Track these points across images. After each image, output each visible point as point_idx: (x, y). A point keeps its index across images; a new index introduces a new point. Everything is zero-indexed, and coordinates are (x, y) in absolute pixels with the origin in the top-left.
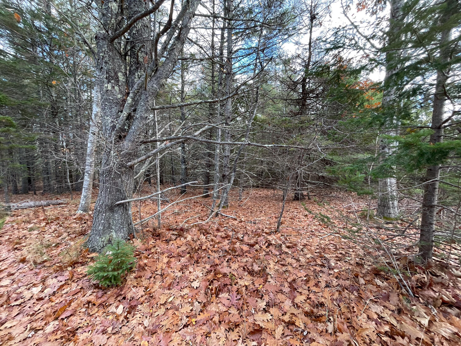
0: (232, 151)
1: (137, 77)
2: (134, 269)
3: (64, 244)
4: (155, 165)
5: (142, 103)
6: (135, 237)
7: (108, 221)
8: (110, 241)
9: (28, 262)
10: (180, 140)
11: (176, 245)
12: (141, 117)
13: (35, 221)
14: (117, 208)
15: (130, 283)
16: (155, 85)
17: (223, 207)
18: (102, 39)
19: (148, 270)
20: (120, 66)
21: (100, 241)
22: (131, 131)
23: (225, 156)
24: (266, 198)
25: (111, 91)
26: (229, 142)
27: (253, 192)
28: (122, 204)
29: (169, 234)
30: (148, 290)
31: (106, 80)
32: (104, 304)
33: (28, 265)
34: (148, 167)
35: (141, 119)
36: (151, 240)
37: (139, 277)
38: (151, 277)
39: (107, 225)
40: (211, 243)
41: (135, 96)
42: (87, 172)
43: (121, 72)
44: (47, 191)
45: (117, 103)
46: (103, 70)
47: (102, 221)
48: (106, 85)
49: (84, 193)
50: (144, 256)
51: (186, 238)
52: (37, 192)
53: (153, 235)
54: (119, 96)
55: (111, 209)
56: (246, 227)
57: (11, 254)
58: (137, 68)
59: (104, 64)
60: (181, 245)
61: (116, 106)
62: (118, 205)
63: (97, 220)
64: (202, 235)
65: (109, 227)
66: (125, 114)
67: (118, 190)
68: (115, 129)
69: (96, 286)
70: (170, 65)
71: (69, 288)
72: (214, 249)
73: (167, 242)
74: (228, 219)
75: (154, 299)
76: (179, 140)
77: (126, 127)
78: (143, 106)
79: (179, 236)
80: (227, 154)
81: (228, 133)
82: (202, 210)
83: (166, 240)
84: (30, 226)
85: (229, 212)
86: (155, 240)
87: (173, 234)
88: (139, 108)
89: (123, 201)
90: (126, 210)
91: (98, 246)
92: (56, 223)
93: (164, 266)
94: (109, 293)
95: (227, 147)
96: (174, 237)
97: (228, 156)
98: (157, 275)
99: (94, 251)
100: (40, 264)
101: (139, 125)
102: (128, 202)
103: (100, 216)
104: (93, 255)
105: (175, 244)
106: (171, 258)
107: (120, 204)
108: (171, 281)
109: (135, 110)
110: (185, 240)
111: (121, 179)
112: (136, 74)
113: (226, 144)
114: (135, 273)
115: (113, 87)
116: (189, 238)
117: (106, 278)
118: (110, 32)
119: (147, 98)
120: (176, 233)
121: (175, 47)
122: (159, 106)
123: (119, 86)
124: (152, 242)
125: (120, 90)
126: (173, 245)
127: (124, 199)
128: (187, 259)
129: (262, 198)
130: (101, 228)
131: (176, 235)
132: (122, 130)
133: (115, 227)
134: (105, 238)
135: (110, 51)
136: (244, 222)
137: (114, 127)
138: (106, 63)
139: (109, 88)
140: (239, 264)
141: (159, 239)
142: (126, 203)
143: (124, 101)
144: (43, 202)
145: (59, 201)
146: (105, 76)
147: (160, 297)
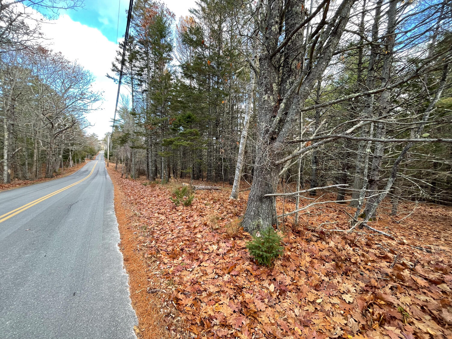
0: (386, 151)
1: (288, 84)
2: (280, 257)
3: (226, 220)
4: (296, 164)
5: (294, 107)
6: (278, 227)
7: (258, 209)
8: (258, 226)
9: (208, 226)
10: (329, 139)
11: (318, 248)
12: (292, 119)
13: (207, 199)
14: (265, 199)
15: (277, 268)
16: (307, 88)
17: (370, 220)
18: (264, 59)
19: (293, 263)
20: (274, 78)
21: (252, 224)
22: (281, 133)
23: (376, 157)
24: (445, 219)
25: (267, 100)
26: (383, 139)
27: (416, 207)
28: (269, 197)
29: (309, 234)
30: (294, 281)
31: (264, 92)
32: (259, 277)
33: (208, 228)
34: (290, 165)
35: (291, 121)
36: (291, 235)
37: (285, 266)
38: (295, 270)
39: (257, 212)
40: (362, 259)
41: (287, 101)
42: (238, 167)
43: (275, 82)
44: (209, 179)
45: (271, 110)
46: (262, 85)
47: (254, 209)
48: (264, 97)
49: (235, 184)
50: (287, 248)
51: (328, 243)
52: (204, 179)
53: (293, 230)
54: (273, 104)
55: (261, 199)
56: (413, 253)
57: (199, 218)
58: (289, 76)
59: (264, 79)
60: (323, 250)
61: (270, 113)
62: (266, 197)
63: (250, 207)
64: (347, 245)
65: (258, 215)
66: (278, 118)
67: (267, 184)
68: (269, 133)
69: (252, 260)
70: (324, 63)
71: (233, 254)
72: (367, 267)
73: (308, 241)
74: (379, 235)
75: (301, 292)
76: (327, 140)
77: (276, 130)
78: (294, 109)
79: (321, 239)
80: (378, 154)
81: (383, 128)
82: (337, 217)
83: (307, 239)
84: (205, 202)
85: (377, 226)
86: (296, 236)
87: (314, 235)
88: (291, 112)
89: (270, 195)
90: (272, 203)
91: (250, 228)
92: (218, 203)
93: (308, 265)
94: (262, 269)
95: (379, 146)
96: (315, 239)
97: (381, 157)
98: (302, 270)
99: (247, 231)
100: (215, 229)
101: (289, 128)
102: (274, 196)
103: (252, 204)
104: (246, 234)
105: (317, 246)
106: (313, 258)
107: (268, 196)
108: (317, 282)
109: (286, 114)
110: (327, 246)
111: (271, 175)
112: (288, 81)
113: (379, 141)
114: (280, 260)
115: (269, 97)
116: (332, 244)
117: (259, 256)
118: (270, 52)
119: (299, 101)
120: (317, 235)
121: (330, 44)
122: (308, 107)
123: (273, 95)
124: (292, 237)
125: (274, 98)
126: (314, 246)
127: (271, 193)
128: (332, 265)
129: (435, 219)
130: (252, 213)
131: (317, 237)
132: (274, 132)
133: (263, 215)
134: (255, 223)
135: (269, 67)
136: (407, 245)
137: (267, 131)
138: (265, 78)
139: (266, 99)
140: (413, 299)
141: (299, 236)
142: (272, 196)
143: (277, 108)
144: (209, 187)
145: (218, 188)
146: (264, 89)
147: (307, 293)
